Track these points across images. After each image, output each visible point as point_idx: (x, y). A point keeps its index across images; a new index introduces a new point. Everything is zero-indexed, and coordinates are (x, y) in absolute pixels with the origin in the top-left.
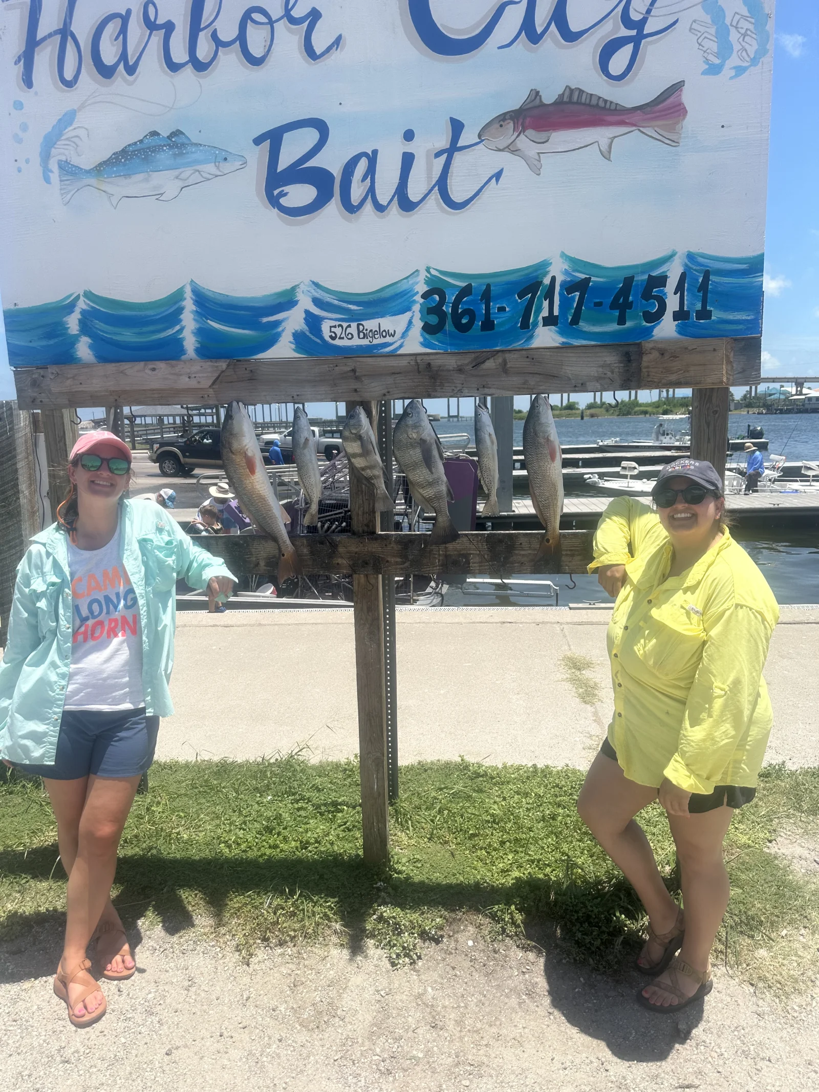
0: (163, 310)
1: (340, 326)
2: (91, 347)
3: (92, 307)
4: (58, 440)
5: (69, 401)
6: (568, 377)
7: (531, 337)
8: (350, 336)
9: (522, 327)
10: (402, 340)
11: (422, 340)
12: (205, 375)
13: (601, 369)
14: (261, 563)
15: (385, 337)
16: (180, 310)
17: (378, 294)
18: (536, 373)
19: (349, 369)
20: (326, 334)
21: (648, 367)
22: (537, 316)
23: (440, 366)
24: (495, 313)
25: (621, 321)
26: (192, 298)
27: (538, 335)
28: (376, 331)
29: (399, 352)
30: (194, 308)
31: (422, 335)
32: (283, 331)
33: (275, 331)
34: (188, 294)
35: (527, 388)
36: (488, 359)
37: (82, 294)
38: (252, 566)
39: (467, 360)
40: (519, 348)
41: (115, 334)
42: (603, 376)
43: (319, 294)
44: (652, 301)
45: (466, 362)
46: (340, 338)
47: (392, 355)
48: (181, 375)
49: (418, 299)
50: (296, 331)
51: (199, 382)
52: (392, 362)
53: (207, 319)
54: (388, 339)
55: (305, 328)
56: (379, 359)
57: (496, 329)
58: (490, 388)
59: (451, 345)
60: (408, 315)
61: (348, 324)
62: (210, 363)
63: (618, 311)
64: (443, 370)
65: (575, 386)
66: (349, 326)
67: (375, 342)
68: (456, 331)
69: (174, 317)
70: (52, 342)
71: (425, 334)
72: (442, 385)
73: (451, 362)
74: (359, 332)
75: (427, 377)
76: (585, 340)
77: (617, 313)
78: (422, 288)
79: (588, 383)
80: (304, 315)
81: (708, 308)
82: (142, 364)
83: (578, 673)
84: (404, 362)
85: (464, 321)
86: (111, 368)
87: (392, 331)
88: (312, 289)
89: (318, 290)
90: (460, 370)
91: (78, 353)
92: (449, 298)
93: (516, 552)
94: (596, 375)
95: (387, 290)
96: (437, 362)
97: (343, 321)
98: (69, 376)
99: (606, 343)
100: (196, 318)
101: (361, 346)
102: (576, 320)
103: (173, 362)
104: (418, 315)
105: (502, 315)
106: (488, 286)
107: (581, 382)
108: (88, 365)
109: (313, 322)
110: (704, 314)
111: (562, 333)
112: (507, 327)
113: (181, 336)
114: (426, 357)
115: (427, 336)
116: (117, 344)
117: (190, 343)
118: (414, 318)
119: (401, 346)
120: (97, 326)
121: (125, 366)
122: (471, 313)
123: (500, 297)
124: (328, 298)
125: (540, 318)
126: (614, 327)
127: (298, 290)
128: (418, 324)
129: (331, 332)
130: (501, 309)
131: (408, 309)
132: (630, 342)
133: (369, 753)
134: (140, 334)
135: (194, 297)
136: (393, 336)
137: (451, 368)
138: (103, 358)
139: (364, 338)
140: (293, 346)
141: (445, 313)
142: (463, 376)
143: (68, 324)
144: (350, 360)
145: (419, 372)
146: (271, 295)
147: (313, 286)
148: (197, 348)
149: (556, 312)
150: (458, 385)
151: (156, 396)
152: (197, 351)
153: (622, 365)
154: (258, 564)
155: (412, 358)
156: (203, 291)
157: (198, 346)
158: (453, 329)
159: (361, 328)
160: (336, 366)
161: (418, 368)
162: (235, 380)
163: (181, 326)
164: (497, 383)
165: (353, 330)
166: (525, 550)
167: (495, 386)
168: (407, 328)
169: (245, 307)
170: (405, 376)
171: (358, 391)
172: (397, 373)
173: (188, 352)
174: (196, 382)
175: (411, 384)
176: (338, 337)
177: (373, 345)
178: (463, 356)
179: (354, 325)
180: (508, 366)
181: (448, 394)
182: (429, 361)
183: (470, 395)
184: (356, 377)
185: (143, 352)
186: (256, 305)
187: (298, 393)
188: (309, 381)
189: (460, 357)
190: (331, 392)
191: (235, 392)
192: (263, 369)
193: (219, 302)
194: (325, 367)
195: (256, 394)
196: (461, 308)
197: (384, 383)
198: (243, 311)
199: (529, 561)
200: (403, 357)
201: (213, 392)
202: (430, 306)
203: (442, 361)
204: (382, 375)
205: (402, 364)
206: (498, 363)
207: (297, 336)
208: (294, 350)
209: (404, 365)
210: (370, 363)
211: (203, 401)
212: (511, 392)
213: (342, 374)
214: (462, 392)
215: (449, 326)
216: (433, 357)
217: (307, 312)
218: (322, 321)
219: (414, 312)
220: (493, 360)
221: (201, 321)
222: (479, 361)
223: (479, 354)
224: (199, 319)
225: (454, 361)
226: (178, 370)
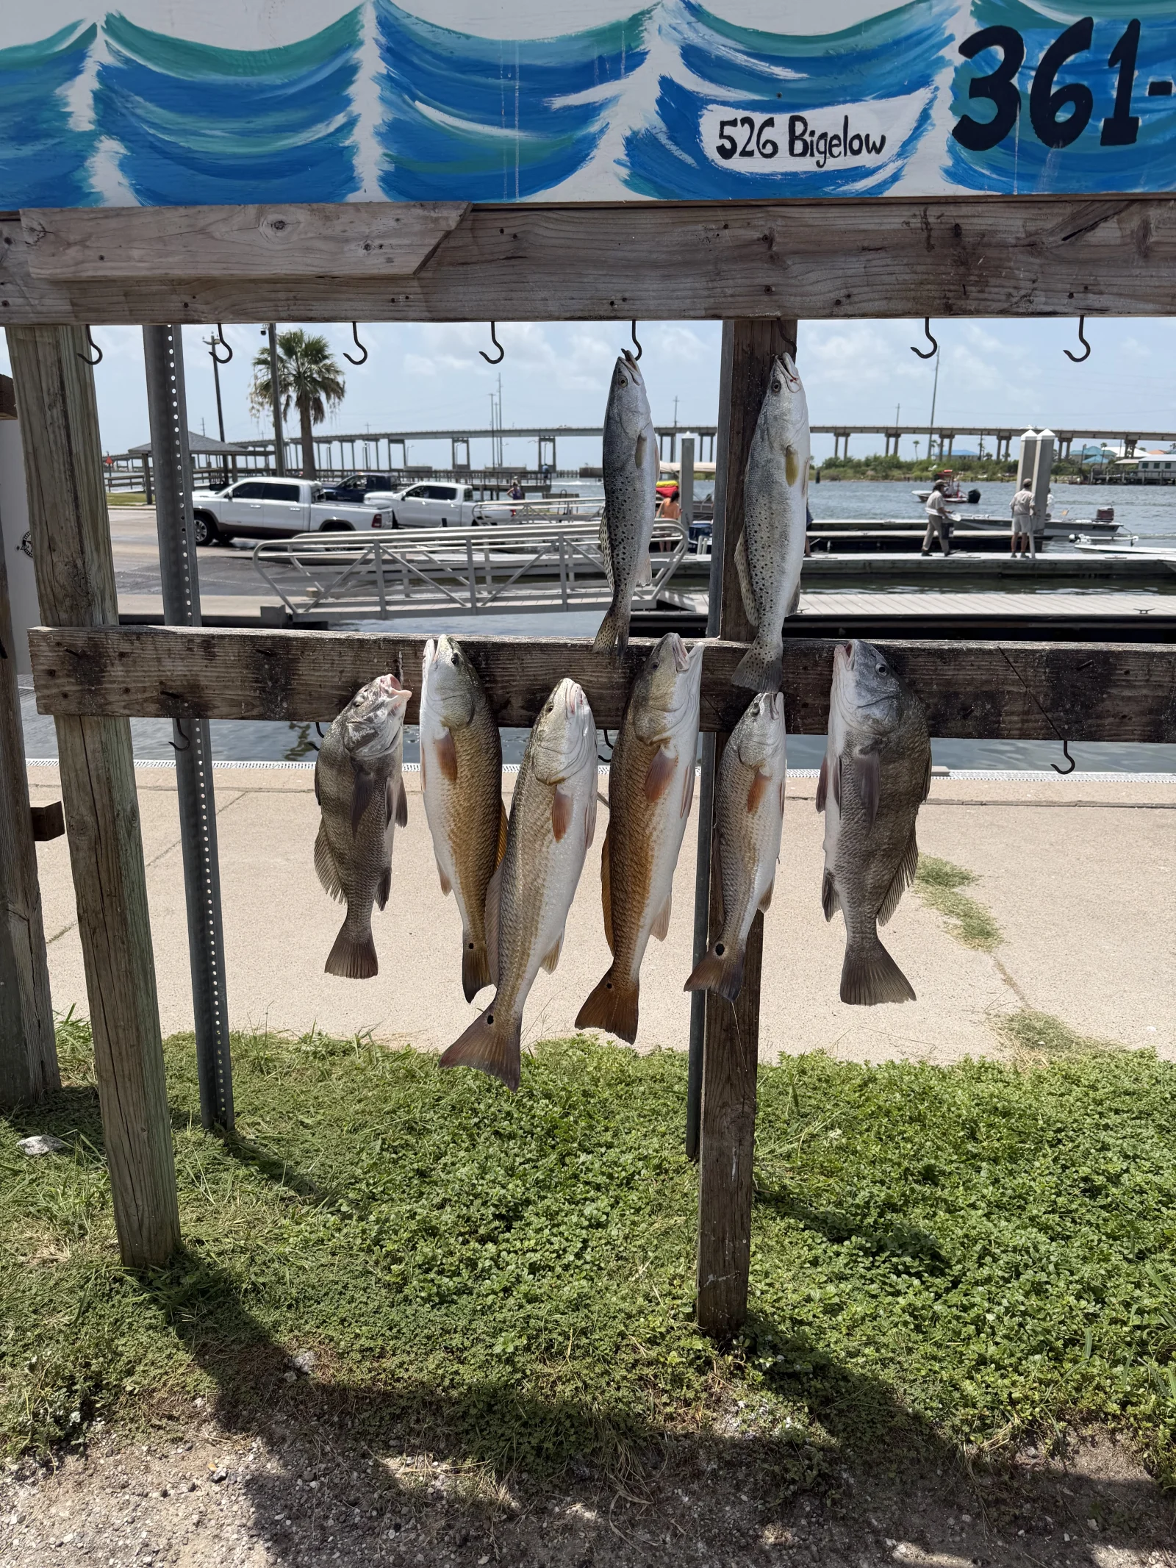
0: (304, 71)
1: (747, 120)
2: (124, 166)
3: (128, 61)
4: (47, 400)
5: (73, 304)
8: (769, 149)
10: (899, 163)
11: (949, 162)
12: (406, 241)
14: (513, 701)
15: (859, 152)
16: (349, 72)
17: (850, 42)
19: (757, 235)
20: (710, 141)
23: (984, 236)
24: (1142, 99)
26: (377, 41)
28: (836, 137)
29: (894, 192)
30: (382, 68)
31: (951, 150)
32: (602, 131)
33: (580, 134)
34: (370, 30)
36: (1105, 219)
37: (101, 23)
39: (1051, 221)
41: (185, 132)
43: (701, 36)
45: (1049, 225)
46: (745, 153)
47: (871, 201)
48: (347, 241)
49: (952, 55)
50: (635, 134)
51: (389, 260)
52: (866, 221)
53: (414, 98)
54: (866, 159)
55: (659, 123)
56: (833, 212)
57: (1141, 141)
58: (1101, 293)
59: (1021, 177)
60: (922, 95)
61: (766, 116)
62: (420, 212)
64: (989, 245)
66: (770, 123)
67: (832, 164)
68: (1039, 142)
69: (332, 91)
70: (27, 150)
71: (959, 147)
72: (982, 283)
73: (1013, 224)
74: (793, 138)
75: (949, 261)
78: (965, 26)
80: (656, 92)
82: (252, 210)
84: (892, 221)
85: (1062, 116)
86: (175, 218)
87: (875, 139)
88: (683, 21)
89: (700, 26)
90: (1032, 245)
91: (93, 181)
92: (1030, 58)
93: (1114, 691)
95: (876, 29)
96: (979, 222)
97: (754, 110)
98: (72, 238)
100: (388, 94)
101: (795, 174)
103: (330, 207)
104: (946, 98)
105: (1161, 103)
106: (1135, 26)
108: (119, 212)
109: (679, 109)
113: (347, 143)
114: (951, 211)
115: (964, 153)
116: (188, 160)
117: (370, 160)
118: (936, 103)
119: (895, 177)
120: (139, 111)
121: (210, 216)
122: (1080, 96)
123: (1161, 55)
124: (722, 47)
127: (647, 24)
128: (945, 122)
129: (722, 136)
130: (1161, 89)
131: (923, 81)
133: (725, 1105)
134: (244, 133)
135: (383, 40)
136: (878, 151)
137: (1013, 241)
138: (152, 194)
139: (803, 154)
140: (624, 172)
141: (1014, 95)
142: (1037, 261)
143: (66, 104)
144: (759, 214)
145: (930, 247)
146: (578, 38)
147: (687, 14)
148: (387, 173)
150: (1022, 284)
152: (388, 181)
154: (509, 702)
155: (918, 210)
156: (407, 21)
157: (391, 168)
158: (1033, 137)
159: (799, 127)
160: (726, 227)
161: (929, 236)
162: (474, 259)
163: (349, 115)
164: (1119, 281)
165: (779, 133)
166: (1134, 687)
167: (1115, 290)
168: (916, 129)
169: (509, 70)
170: (894, 257)
171: (776, 294)
172: (877, 249)
173: (365, 185)
174: (382, 260)
175: (907, 277)
176: (739, 149)
177: (826, 172)
178: (1045, 211)
179: (782, 120)
180: (1152, 240)
181: (995, 306)
182: (958, 221)
183: (1049, 309)
184: (771, 257)
185: (253, 183)
186: (539, 62)
187: (627, 295)
188: (655, 265)
189: (1036, 211)
190: (706, 293)
191: (471, 289)
192: (547, 232)
193: (445, 54)
194: (696, 229)
195: (523, 295)
196: (1058, 82)
197: (840, 273)
198: (505, 77)
199: (1142, 713)
200: (894, 208)
201: (419, 290)
202: (980, 75)
203: (990, 221)
204: (835, 252)
205: (888, 227)
206: (1128, 232)
207: (637, 146)
208: (626, 182)
209: (894, 230)
210: (811, 222)
211: (395, 311)
212: (1150, 307)
213: (738, 247)
214: (1031, 302)
215: (1022, 128)
216: (965, 210)
217: (666, 83)
218: (701, 108)
219: (937, 89)
220: (1119, 222)
221: (399, 101)
222: (1082, 222)
223: (1084, 205)
224: (394, 97)
225: (1020, 223)
226: (339, 229)
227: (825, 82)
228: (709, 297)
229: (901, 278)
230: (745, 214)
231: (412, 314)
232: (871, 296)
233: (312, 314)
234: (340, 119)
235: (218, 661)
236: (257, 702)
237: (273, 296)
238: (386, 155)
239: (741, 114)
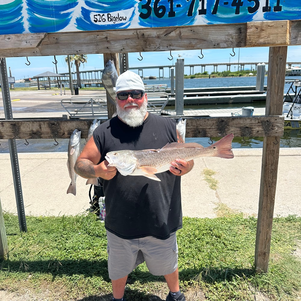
0: (12, 8)
1: (99, 15)
6: (211, 41)
7: (193, 20)
8: (104, 20)
9: (189, 15)
10: (130, 22)
11: (139, 22)
12: (34, 41)
13: (227, 37)
14: (65, 133)
15: (121, 20)
16: (21, 8)
18: (196, 39)
19: (104, 37)
20: (92, 19)
21: (250, 35)
22: (196, 9)
23: (149, 35)
24: (175, 8)
25: (237, 12)
26: (26, 2)
27: (197, 19)
28: (117, 17)
29: (128, 28)
30: (27, 7)
31: (139, 19)
32: (71, 18)
33: (67, 18)
35: (191, 46)
36: (172, 31)
38: (61, 134)
39: (162, 32)
40: (187, 26)
42: (227, 40)
44: (252, 1)
45: (161, 33)
46: (99, 21)
47: (125, 29)
48: (22, 41)
49: (137, 1)
50: (78, 18)
51: (31, 45)
52: (125, 33)
53: (34, 13)
54: (123, 21)
55: (82, 16)
56: (118, 32)
57: (176, 16)
58: (173, 46)
59: (154, 24)
60: (133, 9)
61: (103, 14)
62: (36, 35)
63: (236, 7)
64: (150, 37)
65: (215, 45)
66: (104, 15)
67: (116, 23)
68: (156, 17)
69: (18, 12)
71: (141, 18)
72: (150, 45)
73: (154, 33)
74: (108, 18)
75: (142, 41)
76: (219, 21)
77: (235, 8)
79: (221, 44)
80: (81, 10)
81: (280, 5)
82: (3, 36)
83: (209, 177)
84: (131, 33)
85: (160, 12)
87: (124, 17)
90: (158, 37)
92: (153, 1)
94: (224, 39)
96: (147, 33)
97: (100, 13)
99: (230, 23)
100: (29, 12)
101: (110, 25)
102: (215, 12)
103: (19, 34)
104: (137, 9)
105: (179, 8)
107: (217, 43)
109: (86, 13)
110: (278, 8)
111: (208, 18)
112: (181, 15)
113: (22, 22)
114: (142, 31)
115: (142, 20)
117: (26, 25)
118: (135, 10)
119: (129, 25)
122: (163, 8)
124: (93, 1)
125: (198, 11)
126: (234, 15)
128: (138, 14)
129: (94, 18)
130: (179, 6)
131: (133, 6)
132: (241, 23)
134: (2, 21)
136: (125, 20)
137: (154, 36)
139: (111, 21)
140: (76, 26)
141: (150, 8)
142: (160, 40)
144: (104, 32)
145: (138, 38)
149: (205, 8)
150: (157, 45)
151: (12, 52)
152: (30, 29)
153: (237, 35)
154: (64, 133)
155: (135, 31)
157: (31, 26)
158: (155, 16)
159: (109, 16)
160: (98, 35)
161: (138, 36)
162: (49, 44)
163: (22, 16)
164: (176, 44)
165: (105, 17)
166: (189, 126)
167: (176, 45)
168: (132, 15)
169: (52, 6)
170: (132, 40)
171: (109, 48)
172: (128, 39)
173: (26, 30)
174: (30, 45)
175: (135, 44)
176: (98, 20)
177: (116, 24)
178: (160, 30)
179: (106, 14)
180: (182, 35)
181: (153, 49)
182: (143, 33)
183: (163, 50)
184: (107, 41)
185: (4, 30)
186: (58, 5)
187: (80, 50)
188: (85, 43)
189: (158, 30)
190: (95, 49)
191: (49, 49)
192: (62, 38)
193: (39, 4)
194: (92, 36)
195: (59, 50)
196: (158, 5)
197: (121, 44)
198: (51, 8)
199: (192, 132)
200: (130, 31)
201: (39, 50)
202: (143, 4)
203: (150, 32)
204: (120, 40)
205: (130, 34)
206: (177, 34)
207: (78, 21)
208: (77, 27)
209: (131, 35)
210: (115, 34)
211: (34, 54)
212: (183, 48)
213: (101, 39)
214: (159, 48)
215: (153, 14)
216: (145, 30)
217: (82, 8)
218: (90, 13)
219: (135, 7)
220: (175, 32)
221: (31, 14)
222: (168, 32)
223: (168, 29)
224: (30, 13)
225: (156, 33)
226: (21, 39)
227: (113, 7)
228: (96, 49)
229: (133, 44)
230: (101, 33)
231: (38, 55)
232: (129, 48)
233: (18, 56)
234: (20, 17)
235: (4, 127)
236: (13, 135)
237: (10, 52)
238: (29, 24)
239: (98, 14)
